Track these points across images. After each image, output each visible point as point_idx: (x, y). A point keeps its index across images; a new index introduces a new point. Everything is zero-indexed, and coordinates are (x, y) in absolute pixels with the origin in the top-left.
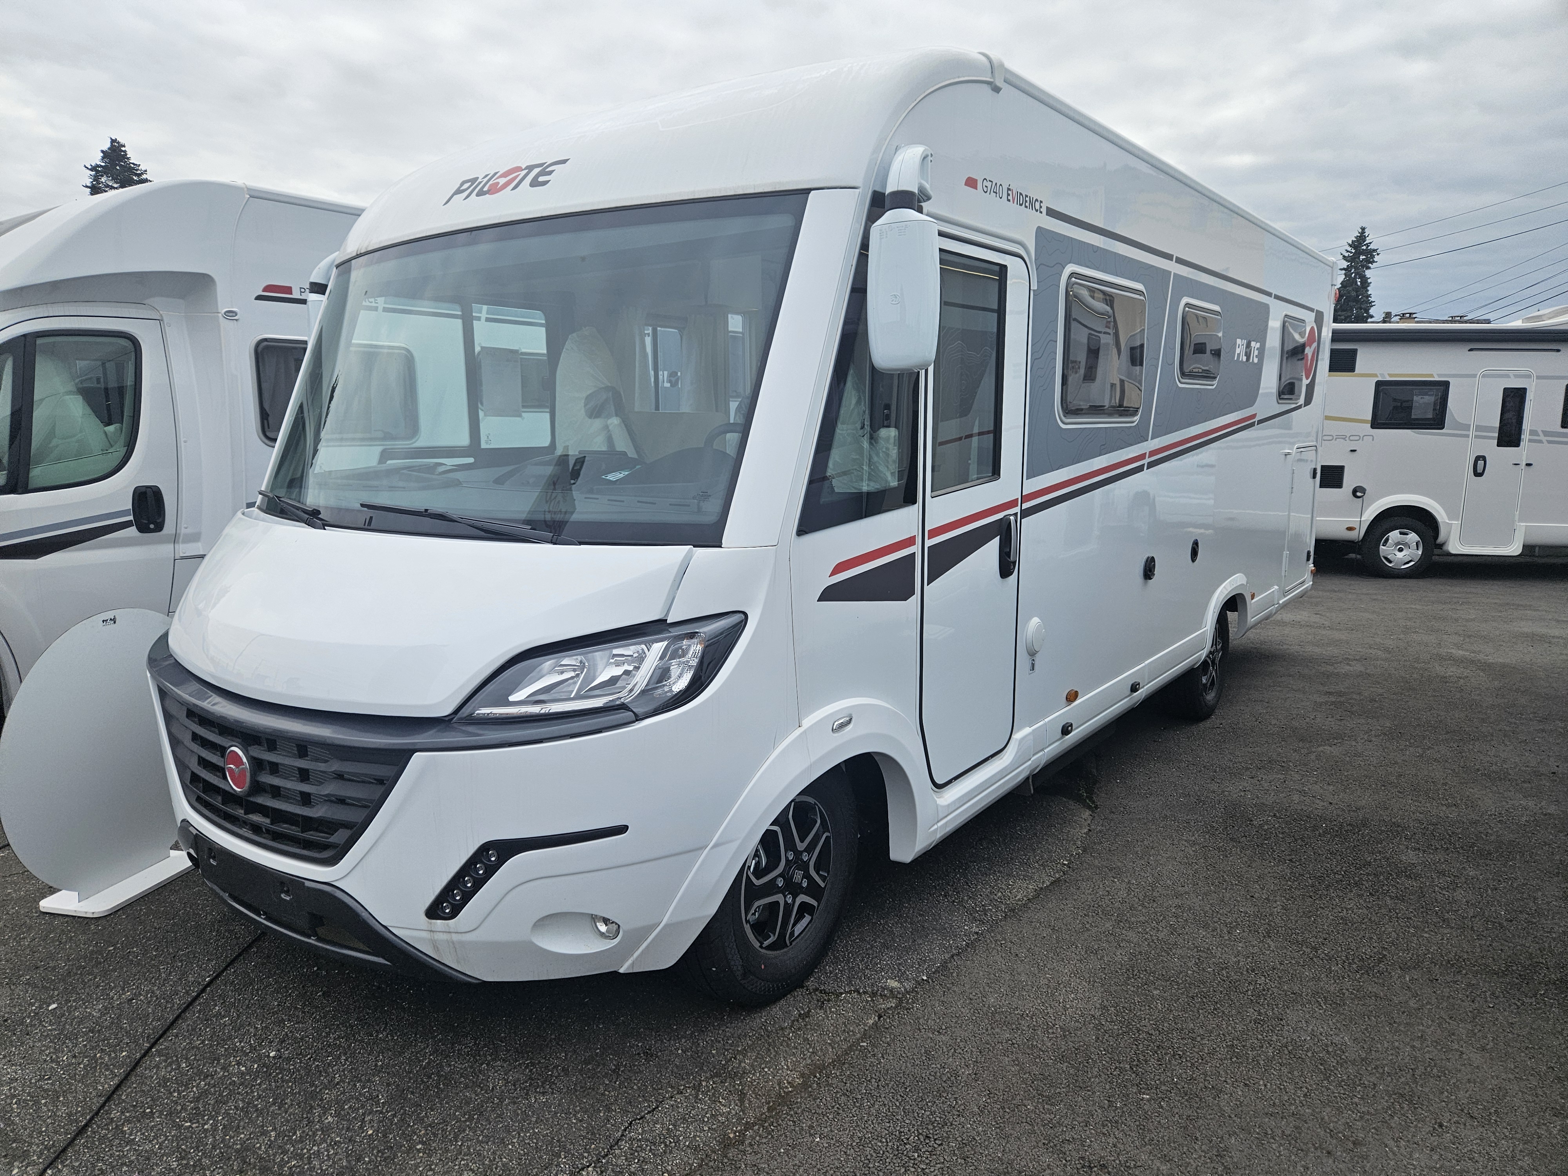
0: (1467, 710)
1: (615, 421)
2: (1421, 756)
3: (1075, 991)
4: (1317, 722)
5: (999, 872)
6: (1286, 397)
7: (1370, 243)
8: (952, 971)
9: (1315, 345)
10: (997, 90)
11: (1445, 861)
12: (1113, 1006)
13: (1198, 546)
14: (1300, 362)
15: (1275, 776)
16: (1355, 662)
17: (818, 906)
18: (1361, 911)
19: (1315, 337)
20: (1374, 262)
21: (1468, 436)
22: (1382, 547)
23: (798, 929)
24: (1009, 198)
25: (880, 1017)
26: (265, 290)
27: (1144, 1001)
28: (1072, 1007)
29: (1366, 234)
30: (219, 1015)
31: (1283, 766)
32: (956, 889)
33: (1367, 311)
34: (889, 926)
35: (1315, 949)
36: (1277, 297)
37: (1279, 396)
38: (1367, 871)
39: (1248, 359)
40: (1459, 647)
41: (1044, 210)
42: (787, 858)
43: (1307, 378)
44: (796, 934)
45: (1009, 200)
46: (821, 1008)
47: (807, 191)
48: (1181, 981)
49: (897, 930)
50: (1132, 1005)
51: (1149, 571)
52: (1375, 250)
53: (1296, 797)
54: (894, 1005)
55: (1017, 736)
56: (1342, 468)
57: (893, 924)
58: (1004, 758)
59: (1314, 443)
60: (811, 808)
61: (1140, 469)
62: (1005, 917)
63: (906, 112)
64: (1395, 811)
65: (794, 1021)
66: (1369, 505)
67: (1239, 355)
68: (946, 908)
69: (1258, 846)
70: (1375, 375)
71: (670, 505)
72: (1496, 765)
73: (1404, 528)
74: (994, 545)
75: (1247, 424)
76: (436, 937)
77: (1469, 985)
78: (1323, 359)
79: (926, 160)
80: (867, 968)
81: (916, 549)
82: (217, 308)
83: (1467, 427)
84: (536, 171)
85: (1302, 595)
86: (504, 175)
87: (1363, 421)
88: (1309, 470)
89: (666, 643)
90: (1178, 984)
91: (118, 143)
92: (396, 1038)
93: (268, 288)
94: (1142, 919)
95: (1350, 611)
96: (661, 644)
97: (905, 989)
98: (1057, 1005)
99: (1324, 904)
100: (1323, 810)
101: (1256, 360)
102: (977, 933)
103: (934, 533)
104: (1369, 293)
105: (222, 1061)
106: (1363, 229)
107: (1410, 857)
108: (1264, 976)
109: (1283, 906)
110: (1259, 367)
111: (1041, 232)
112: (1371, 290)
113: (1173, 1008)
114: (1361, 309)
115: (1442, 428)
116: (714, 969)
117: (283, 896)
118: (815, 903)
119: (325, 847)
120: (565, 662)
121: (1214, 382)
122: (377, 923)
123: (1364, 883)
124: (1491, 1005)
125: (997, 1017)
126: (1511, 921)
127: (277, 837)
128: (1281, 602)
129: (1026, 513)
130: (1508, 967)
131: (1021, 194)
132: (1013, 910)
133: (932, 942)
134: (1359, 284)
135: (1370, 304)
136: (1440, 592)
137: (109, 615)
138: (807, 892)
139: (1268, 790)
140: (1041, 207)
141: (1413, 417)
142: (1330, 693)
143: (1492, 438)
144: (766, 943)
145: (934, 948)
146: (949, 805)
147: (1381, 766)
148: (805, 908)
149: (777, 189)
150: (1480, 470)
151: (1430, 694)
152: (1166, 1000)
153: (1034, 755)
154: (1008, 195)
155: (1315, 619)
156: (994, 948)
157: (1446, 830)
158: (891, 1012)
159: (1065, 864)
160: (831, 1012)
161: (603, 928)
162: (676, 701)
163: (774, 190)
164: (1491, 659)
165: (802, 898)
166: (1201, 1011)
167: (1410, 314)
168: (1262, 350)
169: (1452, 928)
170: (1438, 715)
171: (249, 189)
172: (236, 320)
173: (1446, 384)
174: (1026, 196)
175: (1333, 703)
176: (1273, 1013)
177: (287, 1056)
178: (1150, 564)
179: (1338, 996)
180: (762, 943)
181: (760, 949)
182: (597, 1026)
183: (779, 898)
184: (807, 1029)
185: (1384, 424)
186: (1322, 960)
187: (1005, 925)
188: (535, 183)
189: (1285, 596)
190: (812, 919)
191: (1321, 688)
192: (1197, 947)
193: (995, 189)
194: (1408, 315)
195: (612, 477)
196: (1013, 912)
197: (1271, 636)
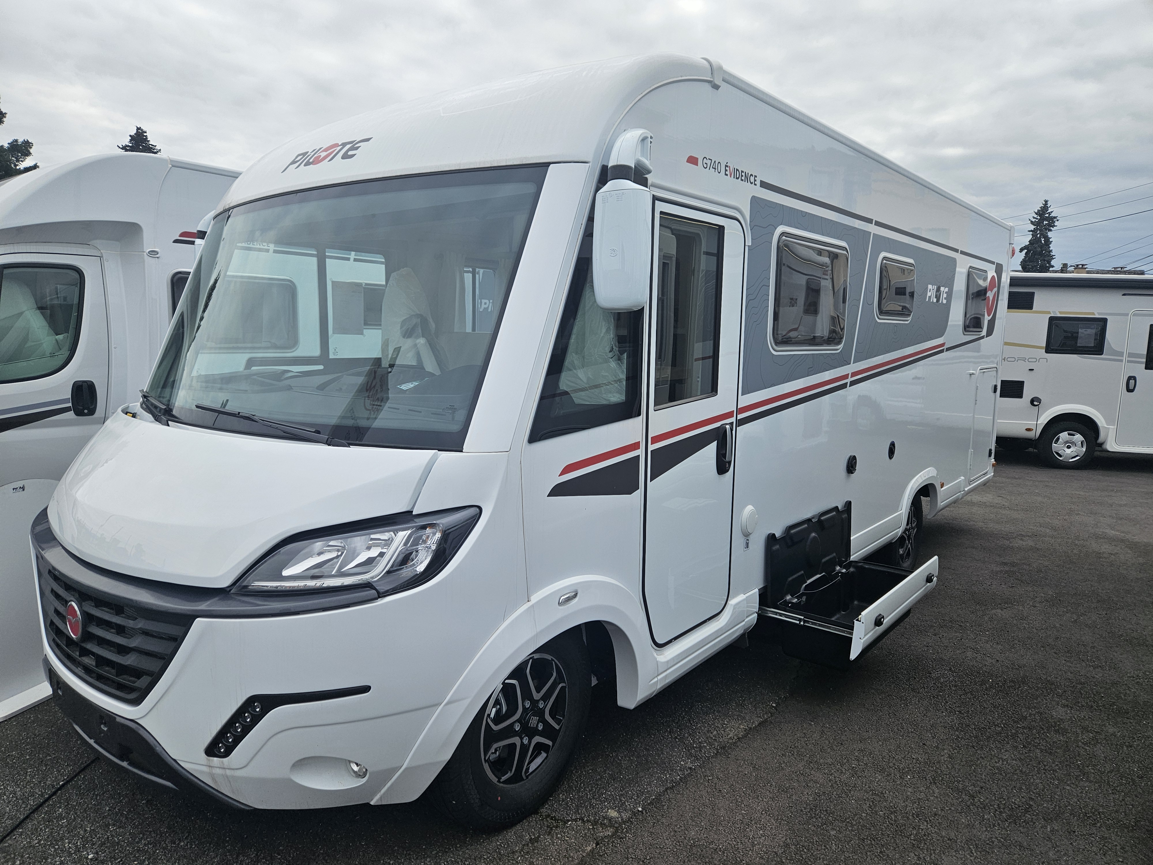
0: (1115, 582)
1: (422, 341)
2: (1076, 621)
3: (764, 828)
4: (992, 588)
5: (719, 712)
6: (971, 329)
7: (1052, 212)
8: (664, 804)
9: (996, 289)
10: (716, 87)
11: (1089, 718)
12: (794, 844)
13: (894, 447)
14: (983, 302)
15: (954, 634)
16: (1028, 538)
17: (553, 746)
18: (1014, 762)
19: (996, 283)
20: (1055, 226)
21: (1121, 361)
22: (1054, 444)
23: (533, 766)
24: (727, 173)
25: (597, 844)
26: (181, 235)
27: (821, 841)
28: (759, 844)
29: (1049, 205)
30: (60, 817)
31: (961, 626)
32: (680, 726)
33: (1049, 262)
34: (618, 759)
35: (973, 797)
36: (962, 253)
37: (965, 329)
38: (1024, 725)
39: (938, 301)
40: (1112, 528)
41: (758, 183)
42: (523, 706)
43: (989, 315)
44: (531, 770)
45: (726, 175)
46: (549, 833)
47: (548, 165)
48: (854, 823)
49: (625, 763)
50: (810, 844)
51: (851, 466)
52: (1055, 217)
53: (969, 654)
54: (610, 834)
55: (732, 602)
56: (1023, 382)
57: (622, 757)
58: (720, 621)
59: (995, 365)
60: (549, 663)
61: (844, 386)
62: (716, 754)
63: (633, 103)
64: (1051, 670)
65: (524, 845)
66: (1045, 411)
67: (930, 297)
68: (669, 743)
69: (934, 697)
70: (1049, 313)
71: (432, 414)
72: (1137, 631)
73: (1072, 430)
74: (712, 448)
75: (938, 350)
76: (214, 771)
77: (1103, 838)
78: (1002, 300)
79: (646, 141)
80: (594, 798)
81: (640, 452)
82: (143, 249)
83: (1121, 354)
84: (348, 146)
85: (985, 484)
86: (326, 150)
87: (1040, 348)
88: (991, 385)
89: (409, 532)
90: (852, 826)
91: (142, 130)
92: (193, 846)
93: (183, 234)
94: (830, 761)
95: (1026, 494)
96: (405, 533)
97: (622, 819)
98: (746, 841)
99: (984, 754)
100: (991, 666)
101: (945, 302)
102: (690, 768)
103: (656, 439)
104: (1051, 249)
105: (49, 860)
106: (1046, 201)
107: (1059, 712)
108: (927, 821)
109: (949, 755)
110: (948, 306)
111: (755, 201)
112: (1052, 247)
113: (845, 850)
114: (1044, 260)
115: (1102, 354)
116: (454, 802)
117: (102, 726)
118: (550, 743)
119: (131, 690)
120: (332, 543)
121: (909, 318)
122: (168, 756)
123: (1019, 735)
124: (1121, 860)
125: (695, 850)
126: (1142, 777)
127: (100, 678)
128: (966, 489)
129: (741, 422)
130: (1137, 822)
131: (737, 170)
132: (723, 748)
133: (652, 775)
134: (1043, 242)
135: (1052, 258)
136: (1099, 481)
137: (20, 484)
138: (541, 734)
139: (947, 647)
140: (755, 180)
141: (1078, 345)
142: (1005, 564)
143: (1141, 363)
144: (503, 778)
145: (653, 781)
146: (668, 662)
147: (1042, 629)
148: (540, 748)
149: (524, 163)
150: (1131, 387)
151: (1086, 567)
152: (841, 841)
153: (747, 617)
154: (726, 170)
155: (999, 500)
156: (702, 784)
157: (1092, 690)
158: (606, 840)
159: (773, 707)
160: (557, 838)
161: (356, 768)
162: (417, 581)
163: (521, 163)
164: (1136, 539)
165: (537, 739)
166: (868, 853)
167: (1083, 265)
168: (950, 295)
169: (1091, 782)
170: (1092, 586)
171: (172, 161)
172: (158, 257)
173: (1105, 321)
174: (742, 172)
175: (1006, 572)
176: (931, 859)
177: (102, 858)
178: (852, 461)
179: (988, 844)
180: (499, 779)
181: (498, 784)
182: (360, 843)
183: (516, 740)
184: (535, 853)
185: (1056, 350)
186: (977, 808)
187: (715, 761)
188: (345, 156)
189: (970, 485)
190: (547, 756)
191: (998, 560)
192: (872, 790)
193: (715, 166)
194: (1080, 266)
195: (404, 387)
196: (724, 750)
197: (962, 512)
